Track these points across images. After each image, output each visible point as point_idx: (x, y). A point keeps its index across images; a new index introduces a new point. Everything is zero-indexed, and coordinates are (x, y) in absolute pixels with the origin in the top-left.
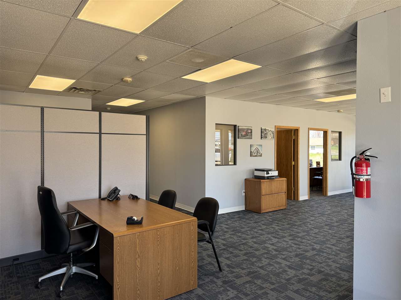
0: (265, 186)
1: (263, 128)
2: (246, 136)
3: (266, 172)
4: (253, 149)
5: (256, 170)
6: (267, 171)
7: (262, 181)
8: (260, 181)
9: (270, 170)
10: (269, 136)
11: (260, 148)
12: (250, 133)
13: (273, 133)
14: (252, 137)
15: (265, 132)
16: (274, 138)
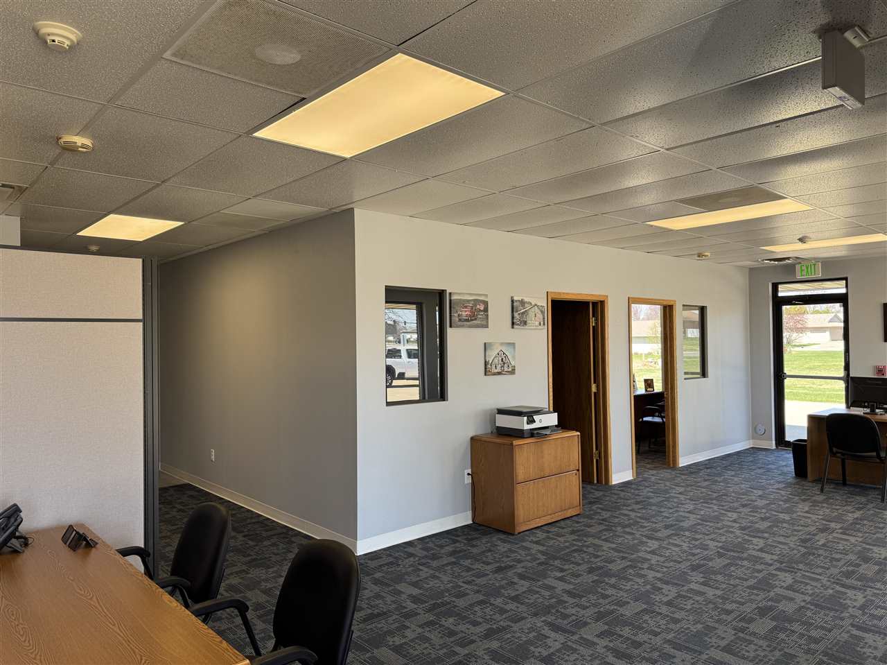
0: (525, 458)
1: (515, 298)
2: (473, 320)
3: (526, 418)
4: (492, 355)
5: (501, 411)
6: (530, 415)
7: (516, 442)
8: (512, 444)
9: (538, 412)
10: (533, 319)
11: (509, 352)
12: (484, 311)
13: (541, 311)
14: (487, 322)
15: (521, 308)
16: (544, 324)
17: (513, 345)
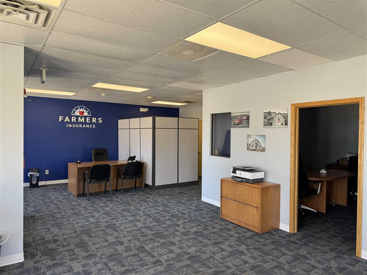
4: (250, 141)
6: (236, 170)
10: (277, 122)
11: (261, 140)
12: (246, 119)
13: (284, 117)
14: (249, 125)
15: (268, 116)
16: (286, 124)
17: (264, 136)
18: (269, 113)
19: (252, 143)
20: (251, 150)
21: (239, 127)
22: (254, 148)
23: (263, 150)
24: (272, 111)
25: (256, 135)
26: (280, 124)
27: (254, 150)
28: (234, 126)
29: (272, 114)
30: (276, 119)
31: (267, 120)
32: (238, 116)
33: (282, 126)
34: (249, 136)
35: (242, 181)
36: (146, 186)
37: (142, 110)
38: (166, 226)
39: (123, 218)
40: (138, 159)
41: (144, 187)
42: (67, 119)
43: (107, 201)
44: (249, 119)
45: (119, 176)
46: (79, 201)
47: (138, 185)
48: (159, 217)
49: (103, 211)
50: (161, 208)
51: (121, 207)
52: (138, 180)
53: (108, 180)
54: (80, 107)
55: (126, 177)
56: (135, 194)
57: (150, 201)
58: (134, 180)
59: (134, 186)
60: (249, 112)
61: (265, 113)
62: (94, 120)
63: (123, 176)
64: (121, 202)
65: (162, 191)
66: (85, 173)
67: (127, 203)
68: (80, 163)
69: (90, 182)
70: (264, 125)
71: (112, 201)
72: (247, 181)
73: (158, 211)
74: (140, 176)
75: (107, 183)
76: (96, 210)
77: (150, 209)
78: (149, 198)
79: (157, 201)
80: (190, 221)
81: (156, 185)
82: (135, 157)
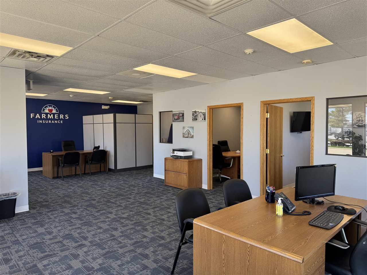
2: (178, 120)
3: (172, 151)
4: (185, 131)
10: (200, 118)
11: (191, 130)
12: (182, 116)
13: (203, 114)
14: (184, 120)
15: (195, 114)
16: (205, 119)
17: (193, 128)
18: (195, 112)
19: (186, 133)
20: (185, 137)
21: (177, 122)
22: (187, 136)
23: (192, 137)
24: (197, 110)
25: (188, 127)
26: (201, 119)
27: (187, 137)
28: (175, 121)
29: (197, 113)
30: (199, 116)
31: (194, 116)
32: (177, 113)
33: (202, 121)
34: (184, 128)
35: (177, 158)
36: (110, 170)
37: (103, 107)
38: (125, 191)
39: (93, 189)
40: (101, 148)
41: (108, 171)
42: (38, 116)
43: (78, 180)
44: (184, 116)
45: (86, 162)
46: (55, 181)
47: (102, 169)
48: (120, 187)
49: (77, 186)
50: (122, 182)
51: (90, 183)
52: (102, 165)
53: (78, 165)
54: (49, 106)
55: (93, 162)
56: (101, 175)
57: (113, 179)
58: (99, 165)
59: (99, 171)
60: (184, 111)
61: (193, 112)
62: (62, 116)
63: (90, 162)
64: (90, 180)
65: (123, 173)
66: (59, 159)
67: (95, 181)
68: (52, 152)
69: (63, 166)
70: (193, 120)
71: (82, 180)
72: (181, 157)
73: (120, 184)
74: (104, 162)
75: (77, 167)
76: (71, 185)
77: (113, 183)
78: (113, 177)
79: (119, 179)
80: (142, 188)
81: (118, 168)
82: (99, 147)
